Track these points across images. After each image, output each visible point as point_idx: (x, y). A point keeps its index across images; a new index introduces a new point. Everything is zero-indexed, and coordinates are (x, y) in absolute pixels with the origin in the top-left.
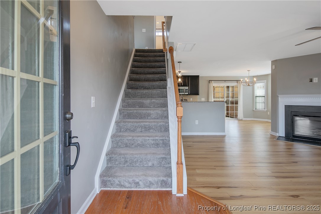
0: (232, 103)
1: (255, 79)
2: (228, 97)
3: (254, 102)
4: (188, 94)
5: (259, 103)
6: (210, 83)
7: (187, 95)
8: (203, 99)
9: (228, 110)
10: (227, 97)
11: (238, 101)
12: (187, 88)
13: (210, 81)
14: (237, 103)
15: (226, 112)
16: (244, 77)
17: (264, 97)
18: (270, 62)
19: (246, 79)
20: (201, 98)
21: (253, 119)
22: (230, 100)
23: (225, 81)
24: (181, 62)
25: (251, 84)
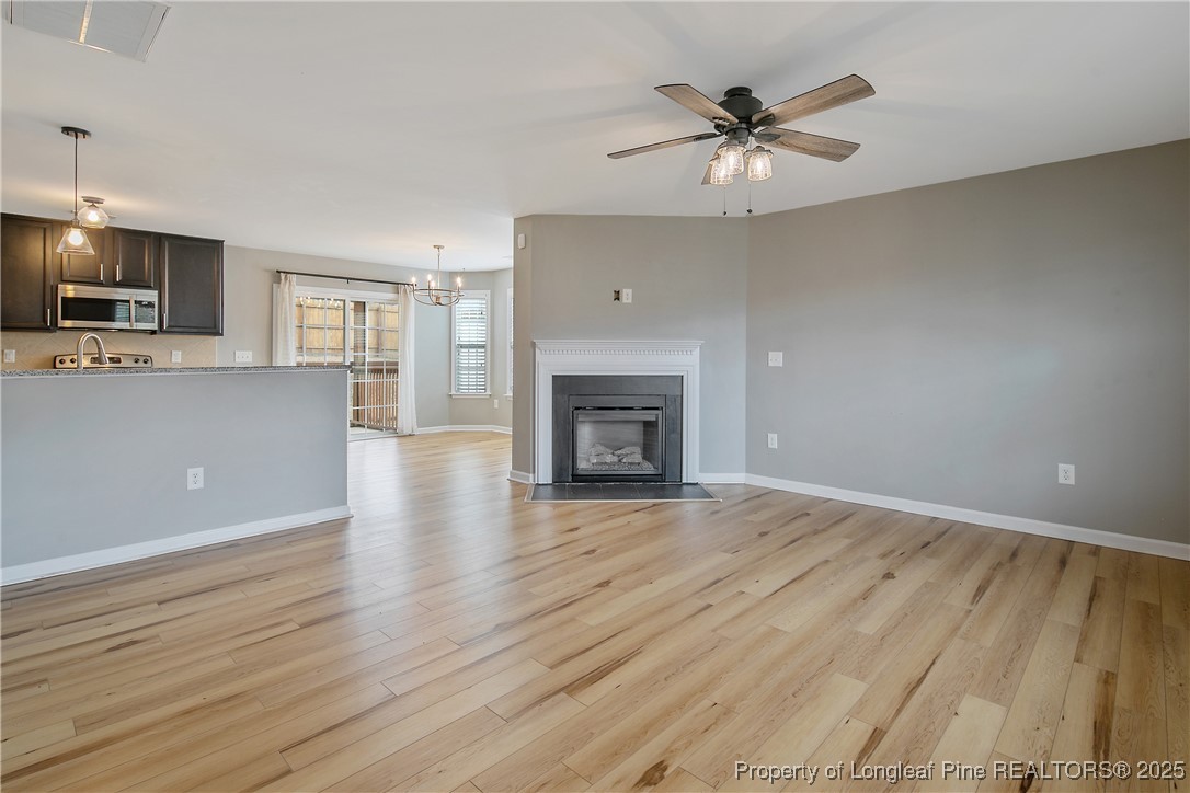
0: (377, 371)
1: (459, 281)
2: (360, 346)
3: (451, 367)
4: (155, 326)
5: (469, 369)
6: (279, 281)
7: (153, 332)
8: (245, 357)
9: (357, 401)
10: (356, 349)
11: (396, 364)
12: (151, 296)
13: (278, 275)
14: (396, 371)
15: (350, 408)
16: (421, 272)
17: (483, 347)
18: (511, 221)
19: (430, 277)
20: (235, 349)
21: (447, 428)
22: (367, 360)
23: (348, 279)
24: (85, 133)
25: (444, 298)
